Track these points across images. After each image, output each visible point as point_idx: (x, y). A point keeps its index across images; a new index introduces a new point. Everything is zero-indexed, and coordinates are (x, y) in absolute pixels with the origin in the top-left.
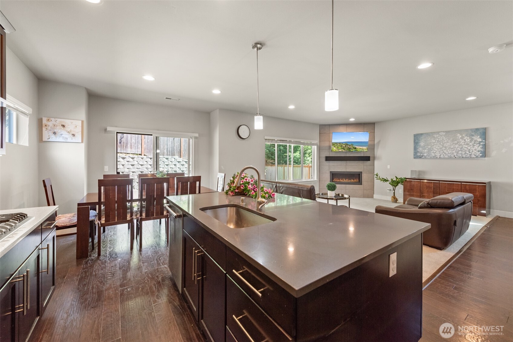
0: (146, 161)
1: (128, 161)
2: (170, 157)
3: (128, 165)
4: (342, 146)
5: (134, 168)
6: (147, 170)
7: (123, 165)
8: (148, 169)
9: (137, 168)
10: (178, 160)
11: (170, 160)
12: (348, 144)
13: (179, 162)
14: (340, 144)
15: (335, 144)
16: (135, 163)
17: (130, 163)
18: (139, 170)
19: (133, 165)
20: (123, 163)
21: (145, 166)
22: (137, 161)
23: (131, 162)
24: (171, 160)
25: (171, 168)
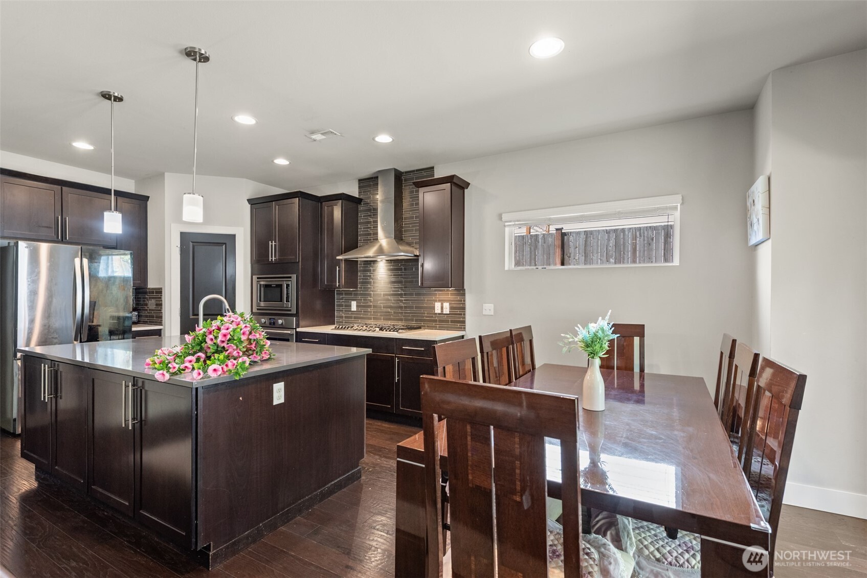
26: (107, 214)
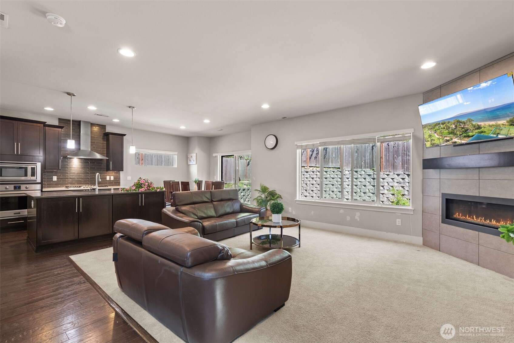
2: (359, 170)
4: (449, 128)
5: (327, 181)
9: (329, 181)
12: (460, 120)
13: (369, 175)
14: (445, 123)
15: (435, 126)
18: (330, 182)
21: (335, 179)
22: (329, 175)
24: (360, 174)
25: (360, 182)
26: (69, 141)
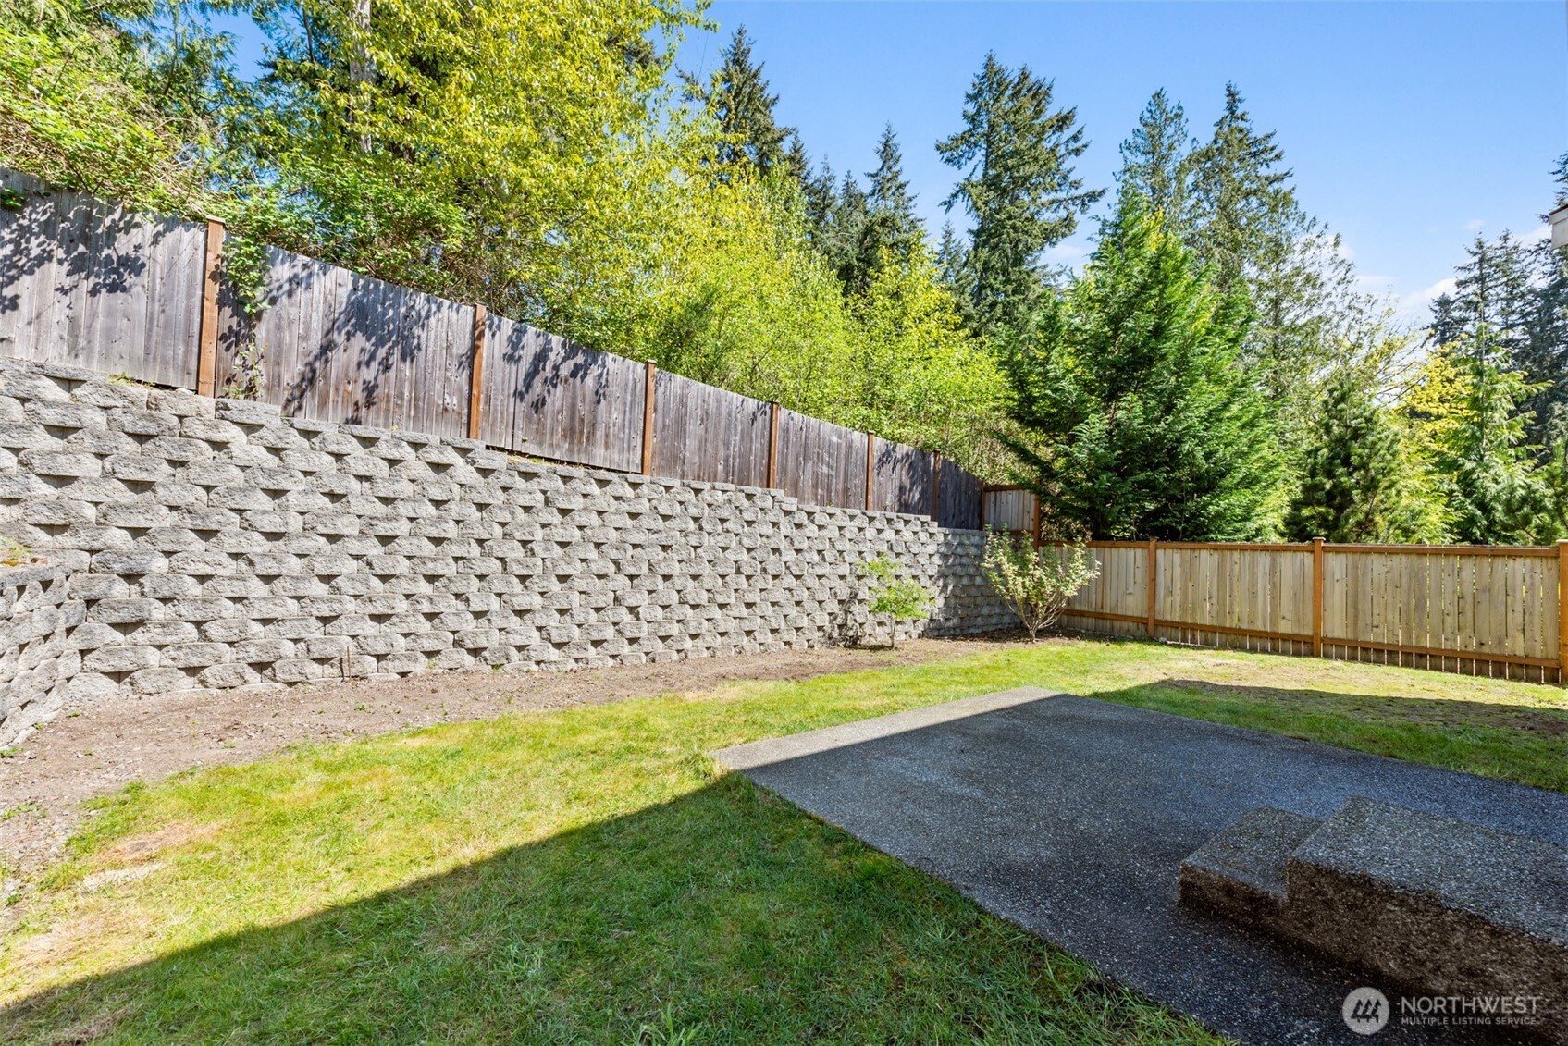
0: (681, 503)
1: (617, 498)
3: (618, 512)
5: (638, 529)
6: (683, 540)
7: (600, 513)
8: (686, 536)
10: (785, 507)
11: (759, 503)
13: (787, 513)
16: (644, 506)
17: (625, 507)
18: (654, 536)
19: (634, 516)
20: (601, 505)
21: (678, 521)
22: (650, 500)
23: (629, 500)
24: (763, 506)
25: (761, 536)
